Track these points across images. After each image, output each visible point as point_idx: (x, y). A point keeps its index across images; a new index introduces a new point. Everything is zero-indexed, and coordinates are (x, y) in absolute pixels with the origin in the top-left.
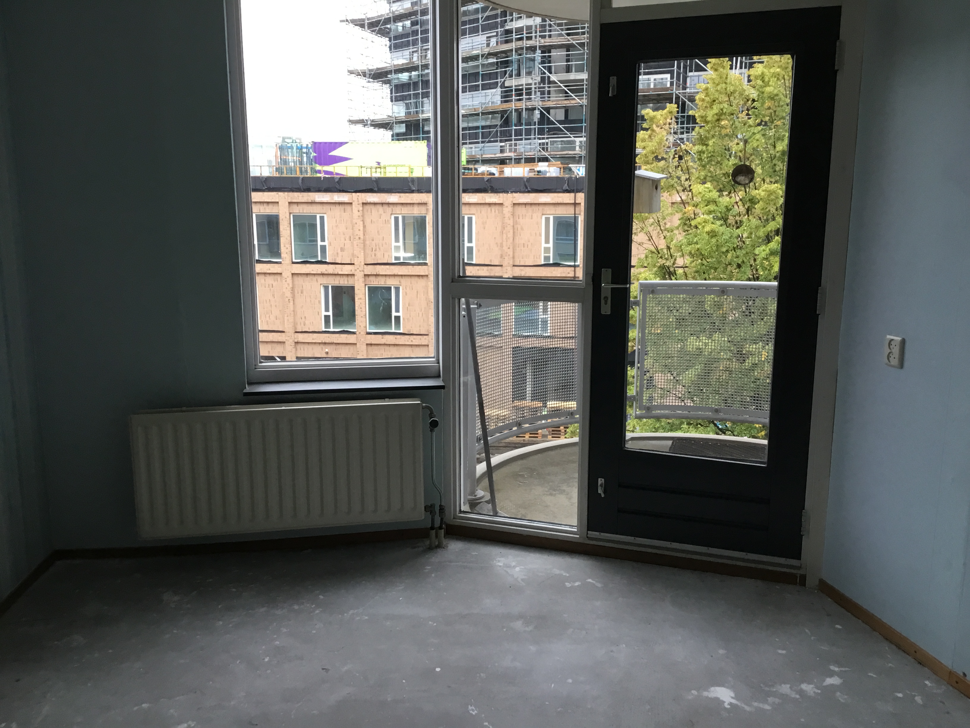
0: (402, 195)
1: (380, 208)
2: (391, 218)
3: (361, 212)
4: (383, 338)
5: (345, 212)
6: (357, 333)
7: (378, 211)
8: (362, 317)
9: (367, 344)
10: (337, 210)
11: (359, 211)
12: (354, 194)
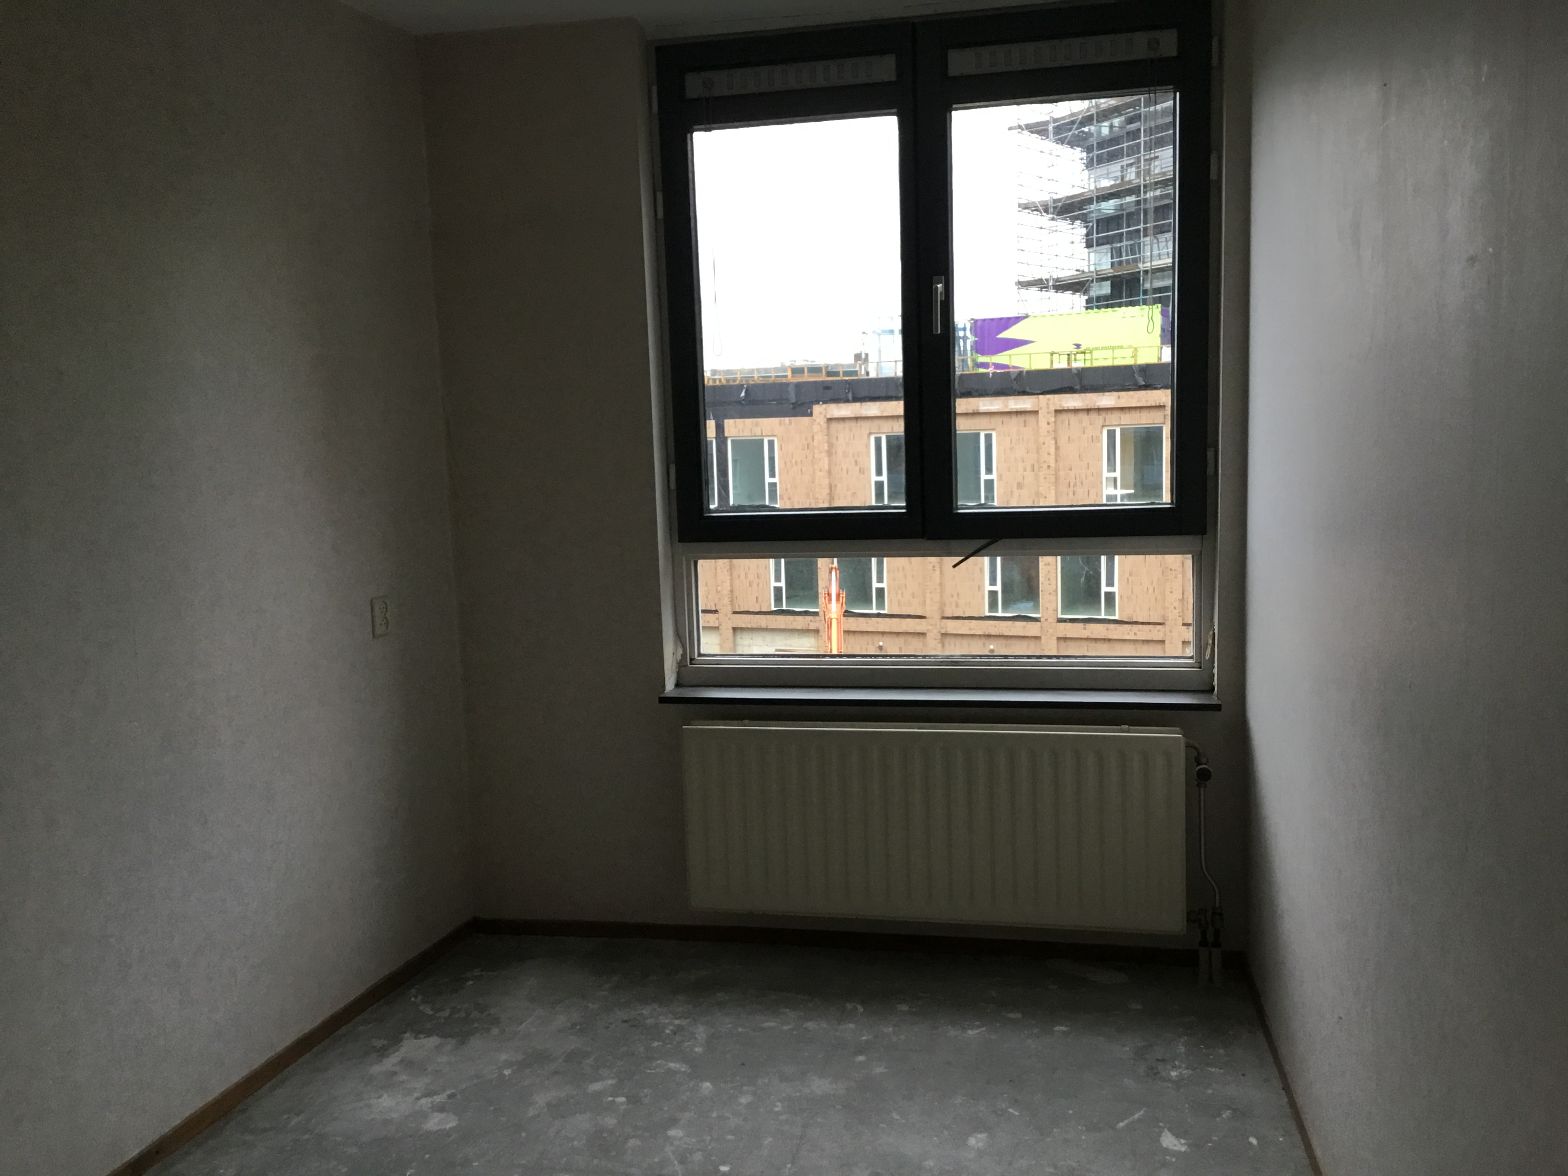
0: (1122, 394)
1: (1084, 417)
2: (1101, 433)
3: (1052, 425)
4: (1085, 629)
5: (1025, 426)
6: (1042, 620)
7: (1081, 422)
8: (1050, 594)
9: (1059, 639)
10: (1014, 423)
11: (1048, 424)
12: (1041, 397)
